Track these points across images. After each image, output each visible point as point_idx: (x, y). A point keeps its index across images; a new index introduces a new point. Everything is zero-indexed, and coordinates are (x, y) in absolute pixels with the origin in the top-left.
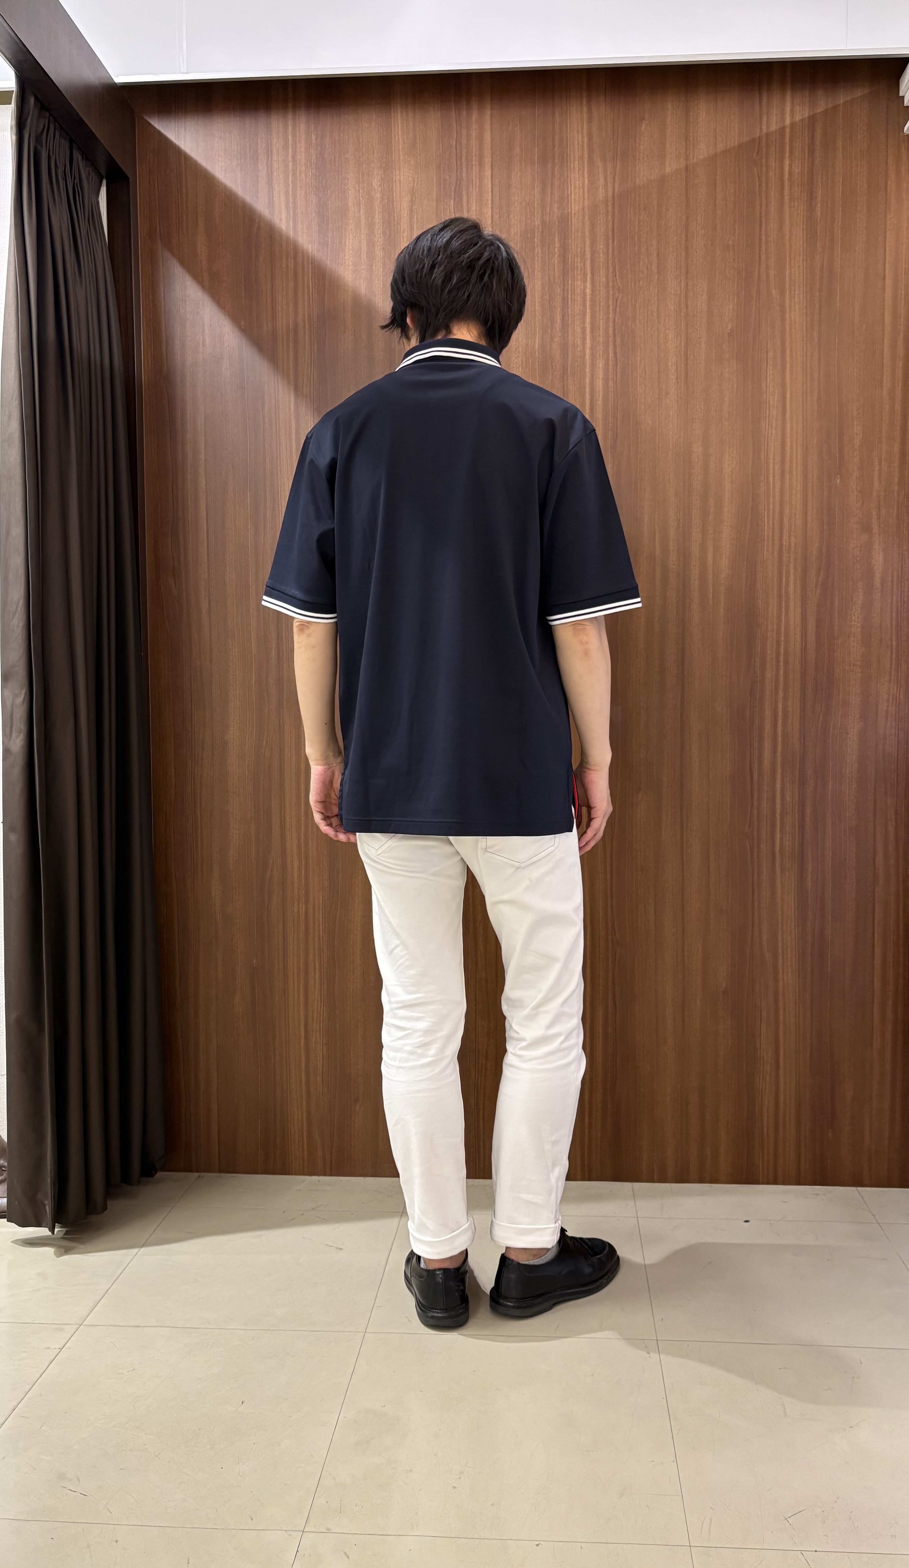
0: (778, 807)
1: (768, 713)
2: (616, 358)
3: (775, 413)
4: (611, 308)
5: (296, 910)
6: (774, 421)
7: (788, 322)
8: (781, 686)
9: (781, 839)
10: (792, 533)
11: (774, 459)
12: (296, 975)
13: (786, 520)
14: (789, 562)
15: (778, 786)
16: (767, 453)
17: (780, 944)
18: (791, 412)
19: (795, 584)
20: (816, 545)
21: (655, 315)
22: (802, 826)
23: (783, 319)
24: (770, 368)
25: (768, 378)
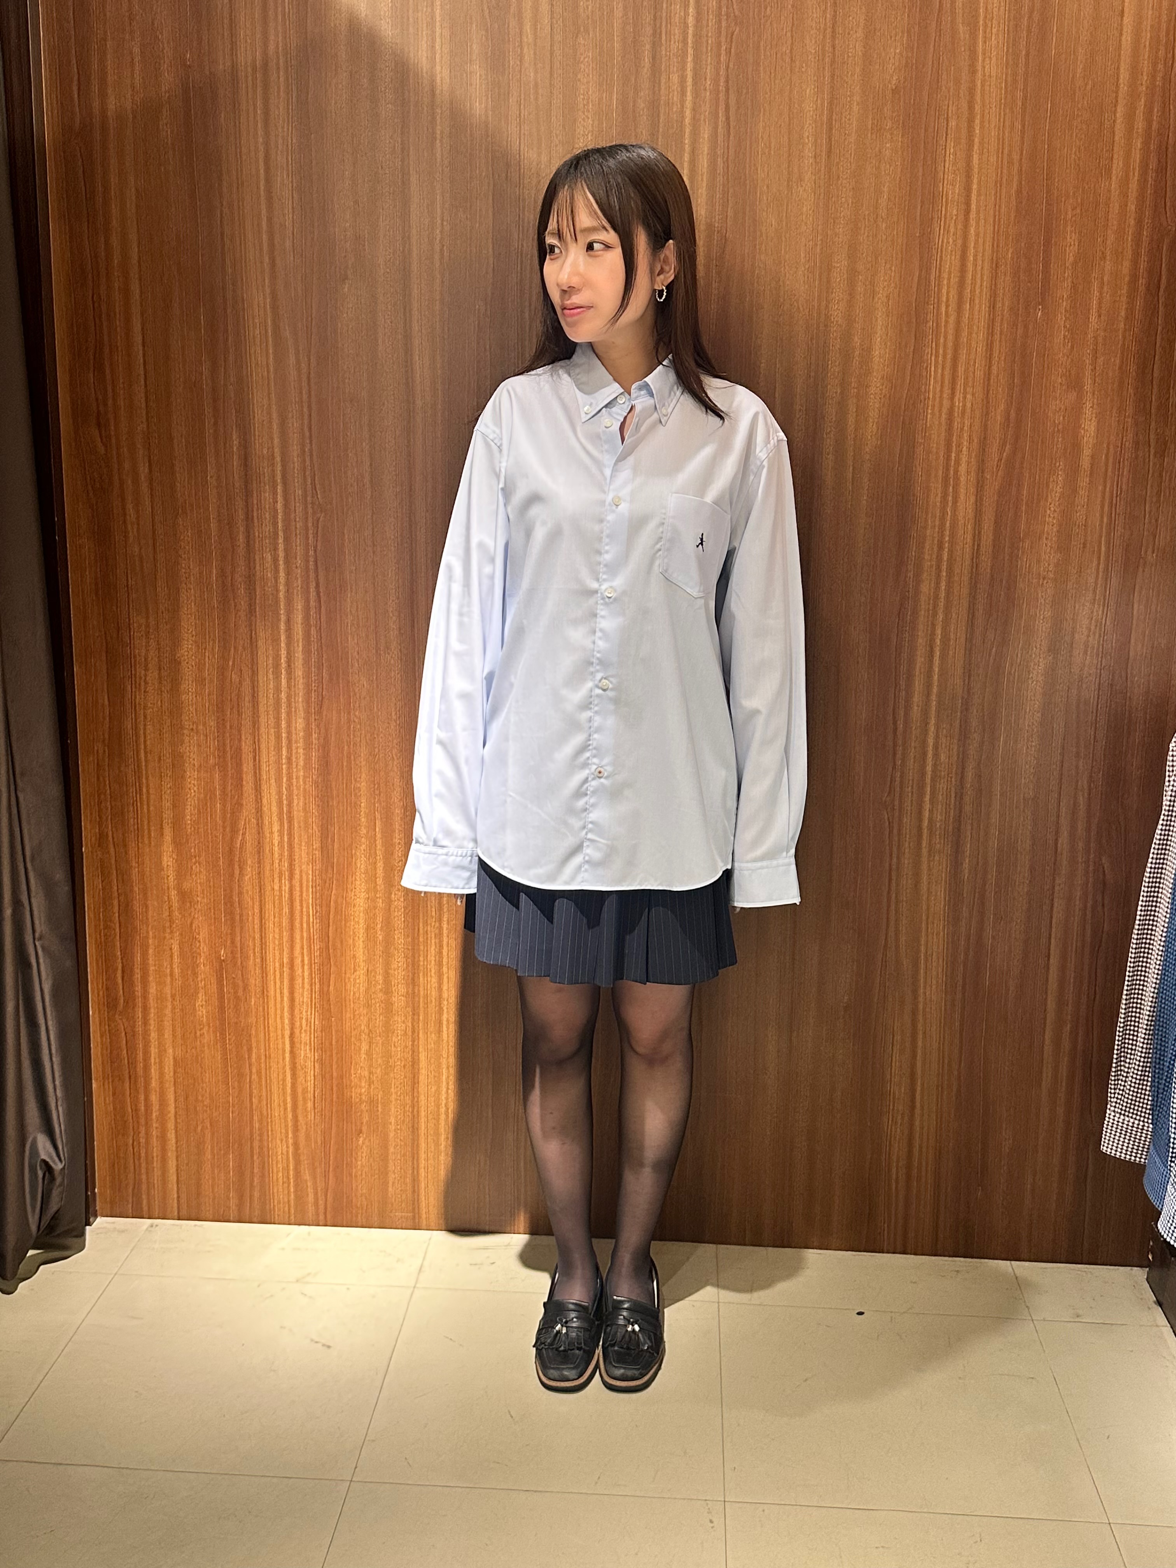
0: (929, 768)
1: (921, 641)
2: (729, 124)
3: (955, 212)
4: (724, 48)
5: (276, 887)
6: (952, 225)
7: (979, 75)
8: (941, 604)
9: (931, 811)
10: (968, 389)
11: (949, 279)
12: (278, 973)
13: (961, 370)
14: (962, 429)
15: (931, 741)
16: (940, 272)
17: (923, 949)
18: (978, 212)
19: (968, 463)
20: (1002, 407)
21: (788, 60)
22: (960, 796)
23: (973, 72)
24: (951, 144)
25: (947, 159)
